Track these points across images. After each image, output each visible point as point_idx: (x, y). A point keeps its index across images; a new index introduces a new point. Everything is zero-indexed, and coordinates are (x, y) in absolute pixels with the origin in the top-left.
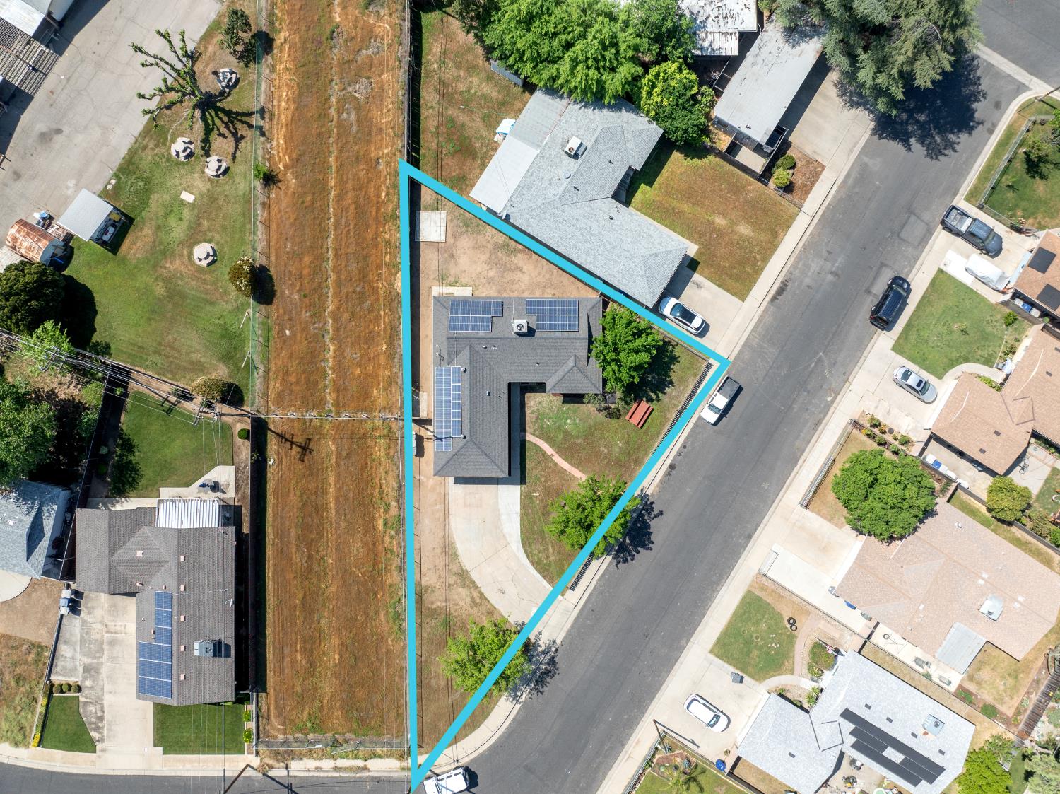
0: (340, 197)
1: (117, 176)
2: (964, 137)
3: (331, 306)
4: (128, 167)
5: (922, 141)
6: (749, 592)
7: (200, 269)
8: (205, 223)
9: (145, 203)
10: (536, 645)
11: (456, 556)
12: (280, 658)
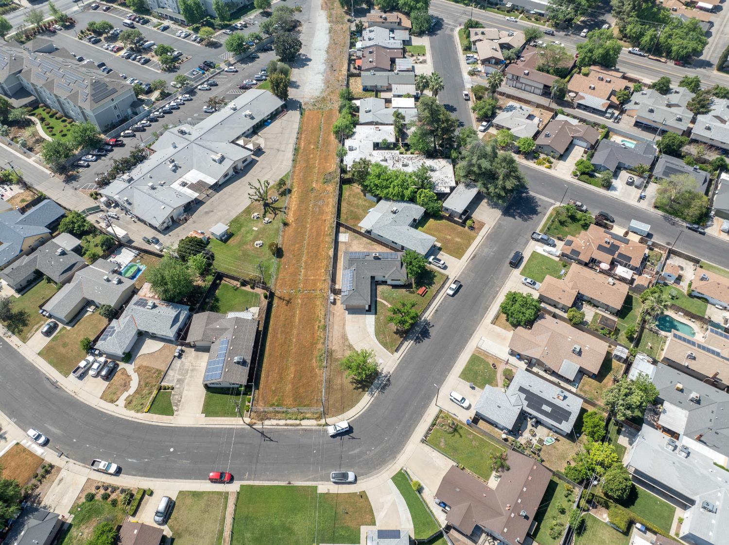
0: (311, 229)
1: (230, 223)
2: (535, 216)
3: (304, 259)
4: (236, 221)
5: (520, 217)
6: (473, 354)
7: (257, 248)
8: (260, 236)
9: (239, 230)
10: (381, 373)
11: (347, 339)
12: (267, 376)
